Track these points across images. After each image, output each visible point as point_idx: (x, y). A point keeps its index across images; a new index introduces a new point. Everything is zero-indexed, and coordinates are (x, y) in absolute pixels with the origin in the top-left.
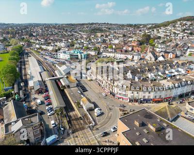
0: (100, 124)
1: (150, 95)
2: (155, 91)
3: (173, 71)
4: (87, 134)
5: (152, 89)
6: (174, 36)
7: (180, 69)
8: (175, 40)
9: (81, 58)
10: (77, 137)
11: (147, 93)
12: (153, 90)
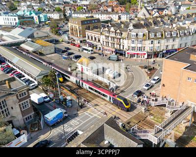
1: (174, 43)
2: (180, 36)
5: (177, 34)
9: (40, 22)
10: (97, 105)
11: (171, 40)
12: (179, 36)
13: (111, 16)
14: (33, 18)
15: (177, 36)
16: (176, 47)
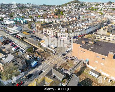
0: (58, 51)
3: (80, 24)
4: (54, 57)
6: (71, 10)
7: (82, 23)
8: (73, 12)
9: (23, 23)
10: (48, 60)
13: (52, 20)
14: (20, 21)
15: (78, 31)
16: (78, 35)
